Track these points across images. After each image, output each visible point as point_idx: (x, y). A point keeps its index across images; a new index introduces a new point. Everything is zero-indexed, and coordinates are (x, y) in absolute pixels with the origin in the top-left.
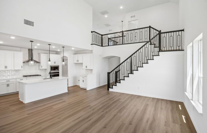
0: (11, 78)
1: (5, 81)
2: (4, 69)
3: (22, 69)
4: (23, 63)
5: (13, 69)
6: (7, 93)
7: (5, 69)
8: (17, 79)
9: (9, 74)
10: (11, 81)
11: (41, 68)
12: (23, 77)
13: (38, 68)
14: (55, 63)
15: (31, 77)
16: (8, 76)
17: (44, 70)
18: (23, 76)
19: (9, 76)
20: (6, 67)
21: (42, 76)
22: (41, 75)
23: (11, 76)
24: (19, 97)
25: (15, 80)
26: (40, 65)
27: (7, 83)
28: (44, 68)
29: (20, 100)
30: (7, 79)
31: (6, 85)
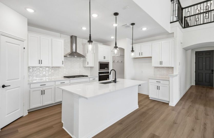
0: (47, 80)
1: (39, 85)
2: (37, 65)
3: (63, 65)
4: (65, 56)
5: (50, 65)
6: (41, 105)
7: (39, 65)
8: (56, 82)
9: (44, 73)
10: (47, 84)
11: (87, 66)
12: (63, 79)
13: (82, 66)
14: (104, 58)
15: (75, 78)
16: (43, 77)
17: (90, 69)
18: (64, 77)
19: (45, 76)
20: (40, 62)
21: (89, 78)
22: (87, 76)
23: (48, 76)
24: (62, 122)
25: (53, 84)
26: (86, 60)
27: (41, 89)
28: (90, 65)
29: (63, 127)
30: (42, 81)
31: (40, 92)
